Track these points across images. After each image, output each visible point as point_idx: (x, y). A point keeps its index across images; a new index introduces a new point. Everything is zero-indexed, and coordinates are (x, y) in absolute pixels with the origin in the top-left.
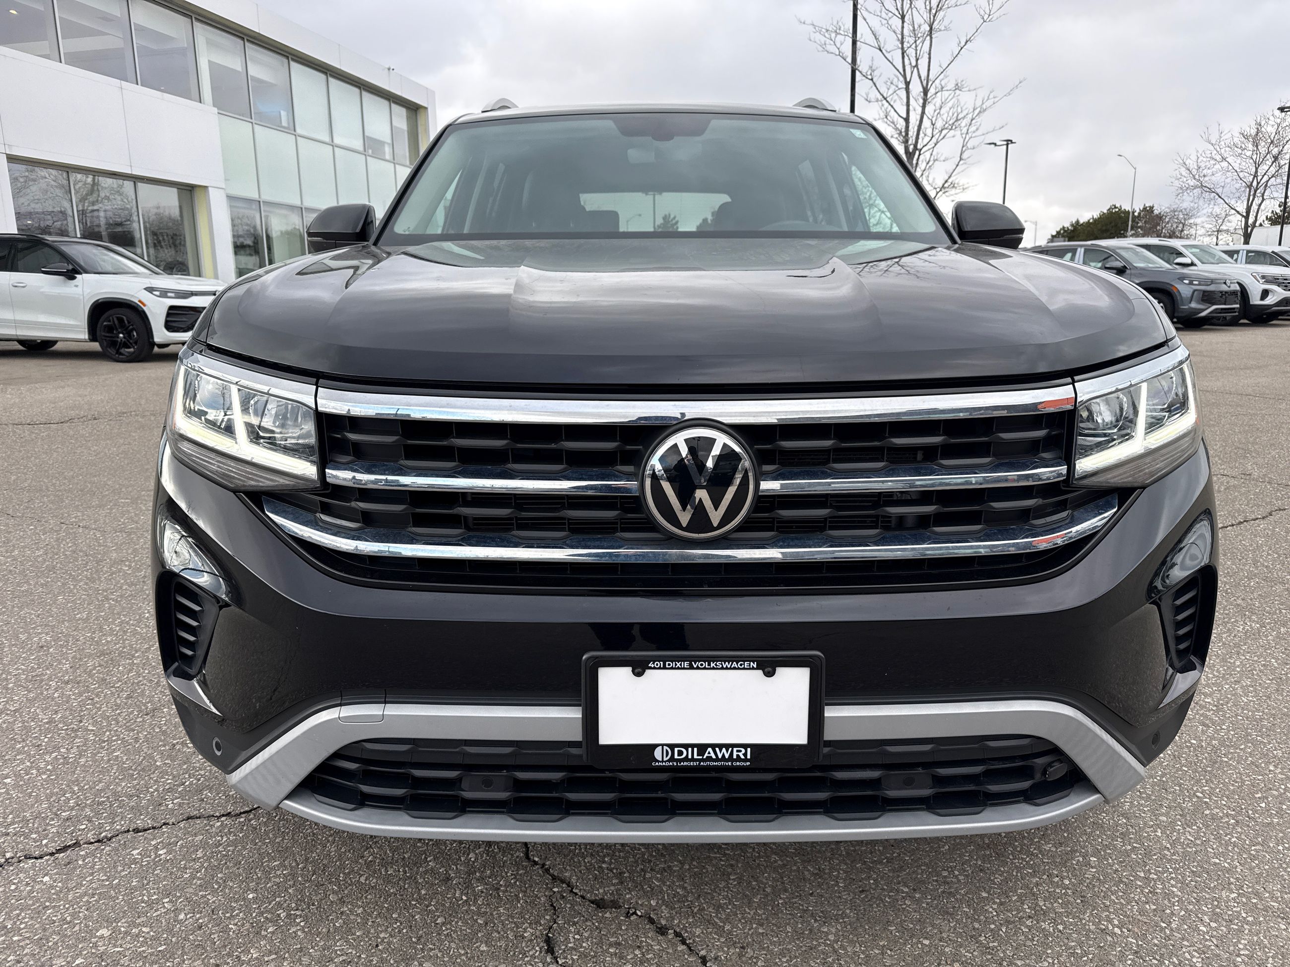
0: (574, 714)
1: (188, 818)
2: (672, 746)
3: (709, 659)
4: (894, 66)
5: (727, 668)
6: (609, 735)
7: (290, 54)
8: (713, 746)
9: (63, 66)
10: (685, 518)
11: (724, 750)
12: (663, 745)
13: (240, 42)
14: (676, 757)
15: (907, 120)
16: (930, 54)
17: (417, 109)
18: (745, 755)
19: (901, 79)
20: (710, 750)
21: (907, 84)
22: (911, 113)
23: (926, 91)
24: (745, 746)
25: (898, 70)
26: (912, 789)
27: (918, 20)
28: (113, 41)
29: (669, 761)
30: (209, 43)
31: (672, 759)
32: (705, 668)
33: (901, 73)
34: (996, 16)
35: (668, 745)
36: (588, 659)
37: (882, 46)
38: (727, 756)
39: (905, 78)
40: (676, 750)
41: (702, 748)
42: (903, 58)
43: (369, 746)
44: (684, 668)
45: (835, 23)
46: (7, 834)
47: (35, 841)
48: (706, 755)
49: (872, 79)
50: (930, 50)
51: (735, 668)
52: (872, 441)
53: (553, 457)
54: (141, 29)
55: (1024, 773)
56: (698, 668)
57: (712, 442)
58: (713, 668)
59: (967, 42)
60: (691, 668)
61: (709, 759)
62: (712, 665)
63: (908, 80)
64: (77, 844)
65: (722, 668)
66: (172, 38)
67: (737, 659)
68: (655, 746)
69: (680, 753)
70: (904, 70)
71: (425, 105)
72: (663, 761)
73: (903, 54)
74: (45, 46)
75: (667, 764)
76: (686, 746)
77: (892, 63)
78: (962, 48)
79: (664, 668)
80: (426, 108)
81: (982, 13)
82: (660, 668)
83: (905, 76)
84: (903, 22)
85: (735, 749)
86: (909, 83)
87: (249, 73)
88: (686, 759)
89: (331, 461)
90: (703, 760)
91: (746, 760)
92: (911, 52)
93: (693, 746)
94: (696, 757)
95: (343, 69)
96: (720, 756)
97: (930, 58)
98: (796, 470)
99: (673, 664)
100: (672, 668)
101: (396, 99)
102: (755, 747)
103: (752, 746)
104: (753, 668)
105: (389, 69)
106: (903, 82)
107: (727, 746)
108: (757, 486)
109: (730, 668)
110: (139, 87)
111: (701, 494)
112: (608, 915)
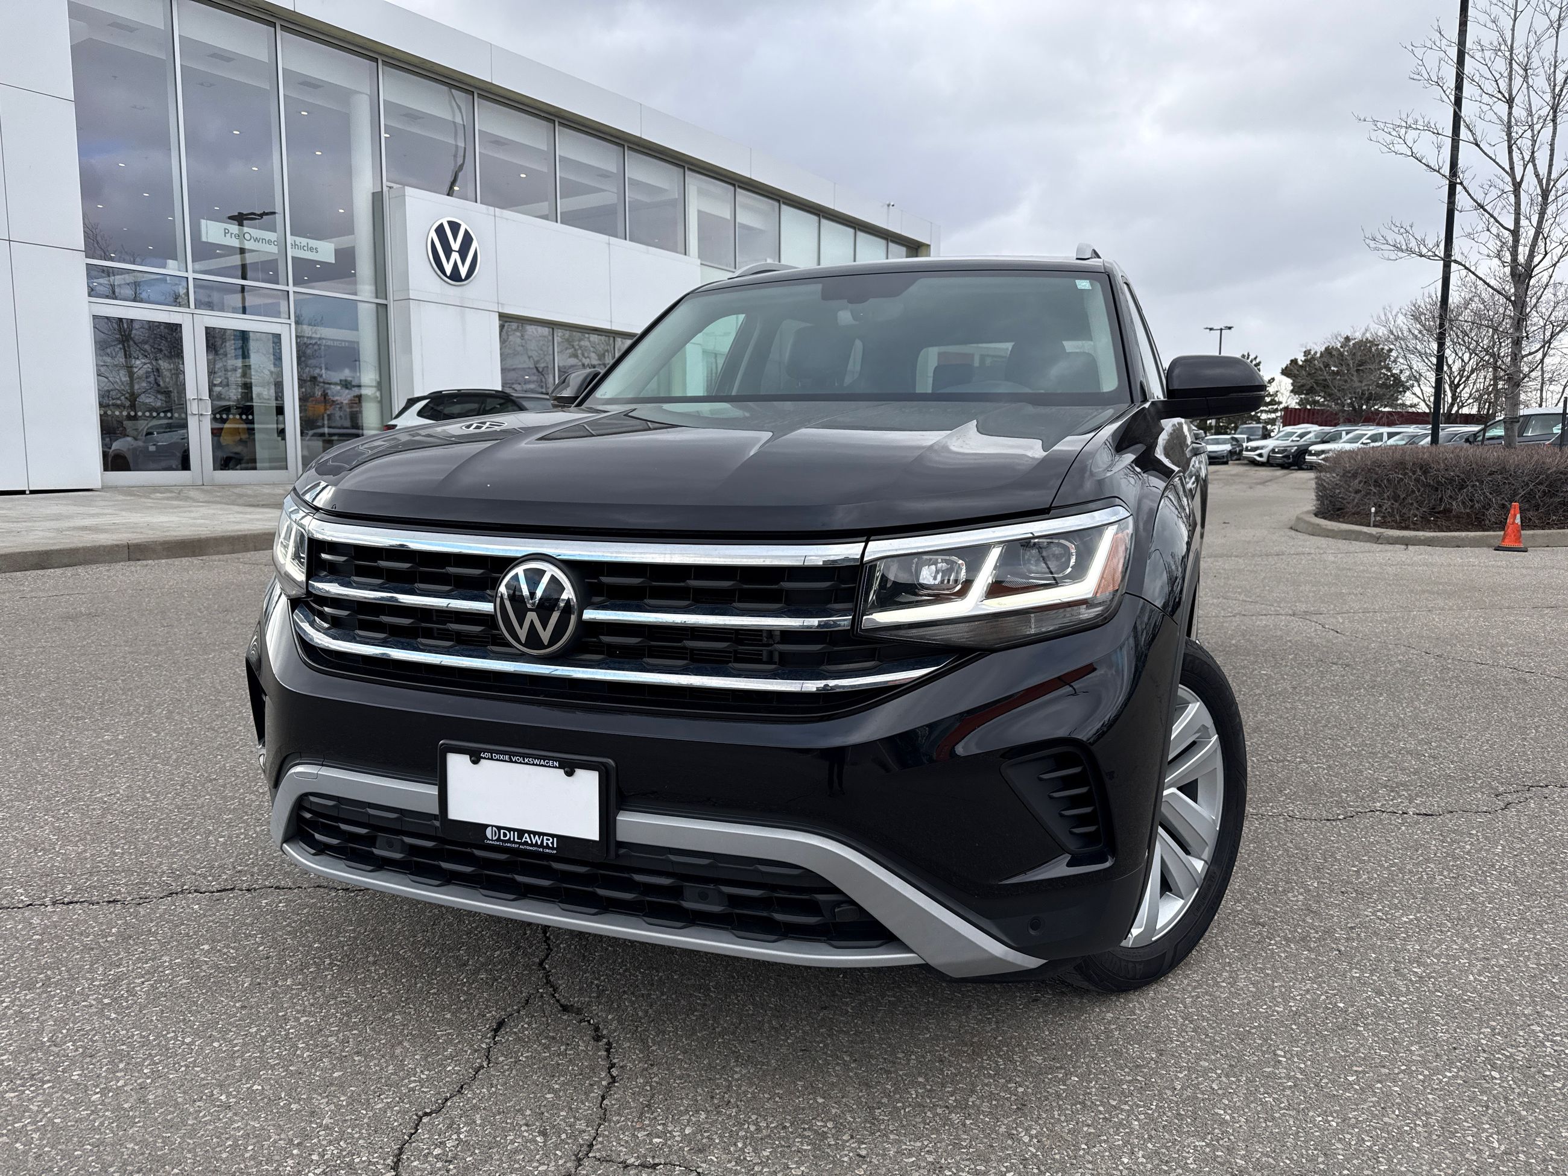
0: (433, 791)
1: (318, 886)
2: (499, 828)
3: (524, 756)
4: (1497, 164)
5: (536, 765)
6: (455, 813)
7: (782, 197)
8: (529, 832)
9: (559, 226)
10: (522, 634)
11: (537, 837)
12: (492, 826)
13: (732, 188)
14: (502, 838)
15: (1515, 233)
16: (1552, 145)
17: (919, 247)
18: (552, 843)
19: (1508, 179)
20: (526, 835)
21: (1517, 186)
22: (1524, 222)
23: (1545, 194)
24: (553, 836)
25: (1503, 169)
26: (707, 904)
27: (1536, 103)
28: (607, 196)
29: (497, 840)
30: (700, 192)
31: (499, 839)
32: (521, 763)
33: (1507, 173)
35: (496, 827)
36: (442, 744)
37: (1479, 139)
38: (539, 843)
39: (1514, 178)
40: (502, 831)
41: (521, 833)
42: (1510, 152)
43: (312, 799)
44: (505, 761)
45: (1404, 117)
46: (195, 874)
47: (209, 881)
48: (524, 839)
50: (1553, 139)
51: (542, 765)
52: (679, 582)
53: (444, 579)
54: (635, 183)
55: (813, 908)
56: (516, 762)
57: (543, 572)
58: (527, 764)
60: (511, 761)
61: (526, 842)
62: (526, 760)
63: (1518, 180)
64: (233, 889)
65: (533, 764)
66: (666, 190)
67: (544, 758)
68: (487, 826)
69: (505, 835)
70: (1512, 168)
71: (928, 243)
72: (492, 840)
73: (1510, 148)
74: (544, 207)
75: (495, 843)
76: (509, 830)
77: (1494, 161)
79: (492, 759)
80: (928, 246)
82: (488, 759)
83: (1512, 173)
85: (545, 838)
86: (1520, 183)
87: (737, 221)
88: (509, 841)
89: (316, 575)
90: (520, 844)
91: (553, 848)
92: (1525, 143)
93: (514, 830)
94: (516, 840)
95: (836, 209)
96: (534, 842)
97: (1552, 150)
98: (618, 602)
99: (498, 757)
100: (497, 760)
101: (894, 237)
102: (560, 838)
103: (559, 837)
104: (556, 767)
105: (889, 205)
106: (1510, 184)
107: (540, 834)
108: (581, 614)
109: (539, 765)
110: (627, 242)
111: (532, 616)
112: (565, 1017)
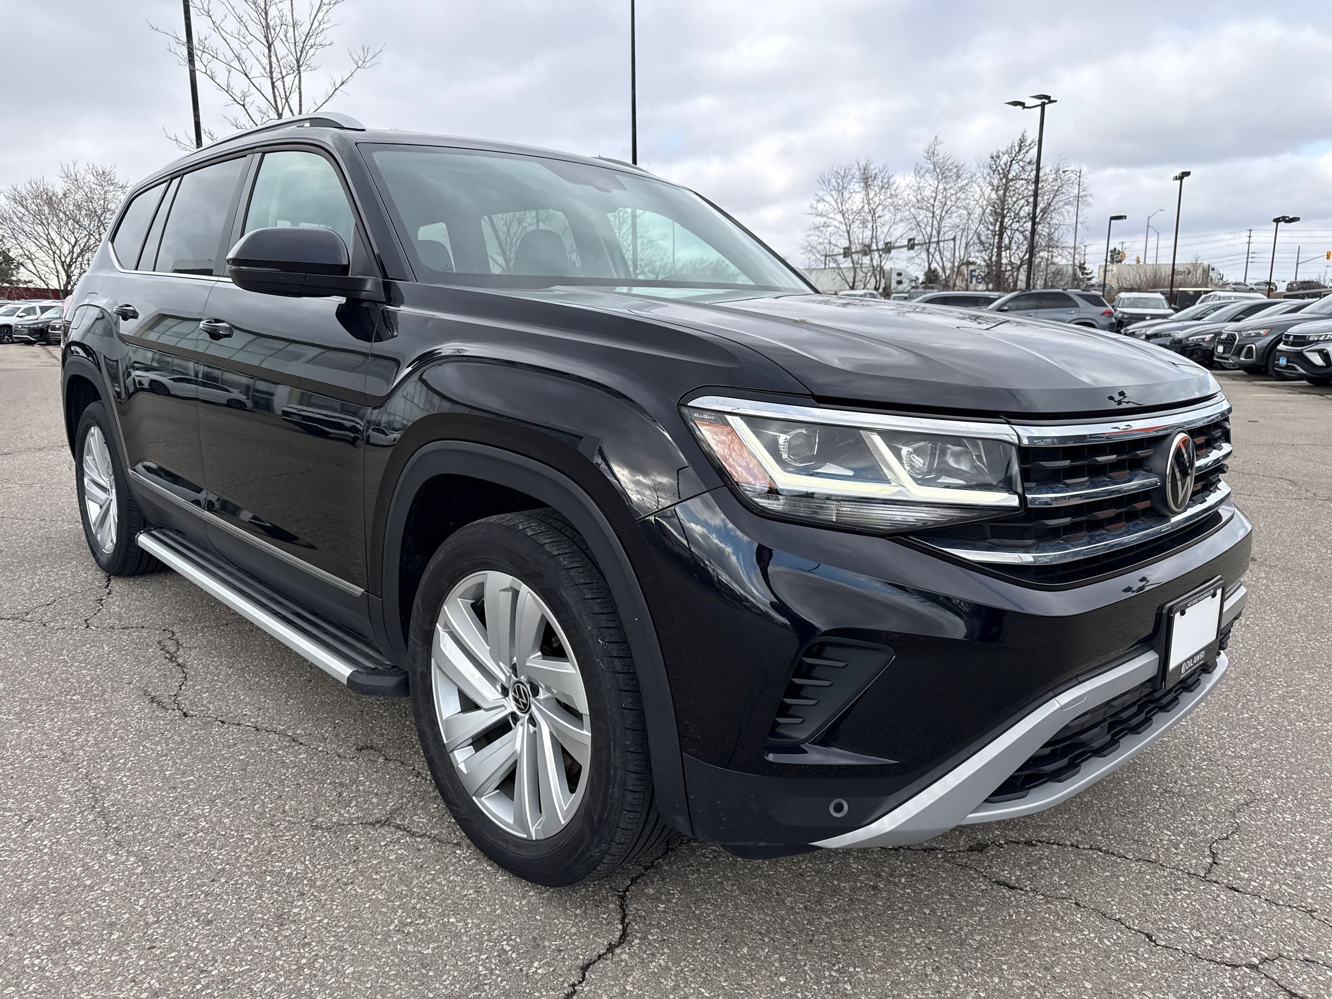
0: (1155, 655)
4: (265, 97)
16: (300, 89)
25: (269, 100)
33: (272, 104)
34: (368, 64)
36: (1166, 610)
37: (248, 71)
42: (273, 90)
49: (243, 106)
59: (343, 83)
63: (280, 112)
70: (275, 101)
73: (273, 87)
77: (262, 94)
78: (336, 89)
81: (356, 58)
83: (277, 109)
84: (270, 51)
86: (281, 114)
97: (300, 93)
106: (276, 114)
